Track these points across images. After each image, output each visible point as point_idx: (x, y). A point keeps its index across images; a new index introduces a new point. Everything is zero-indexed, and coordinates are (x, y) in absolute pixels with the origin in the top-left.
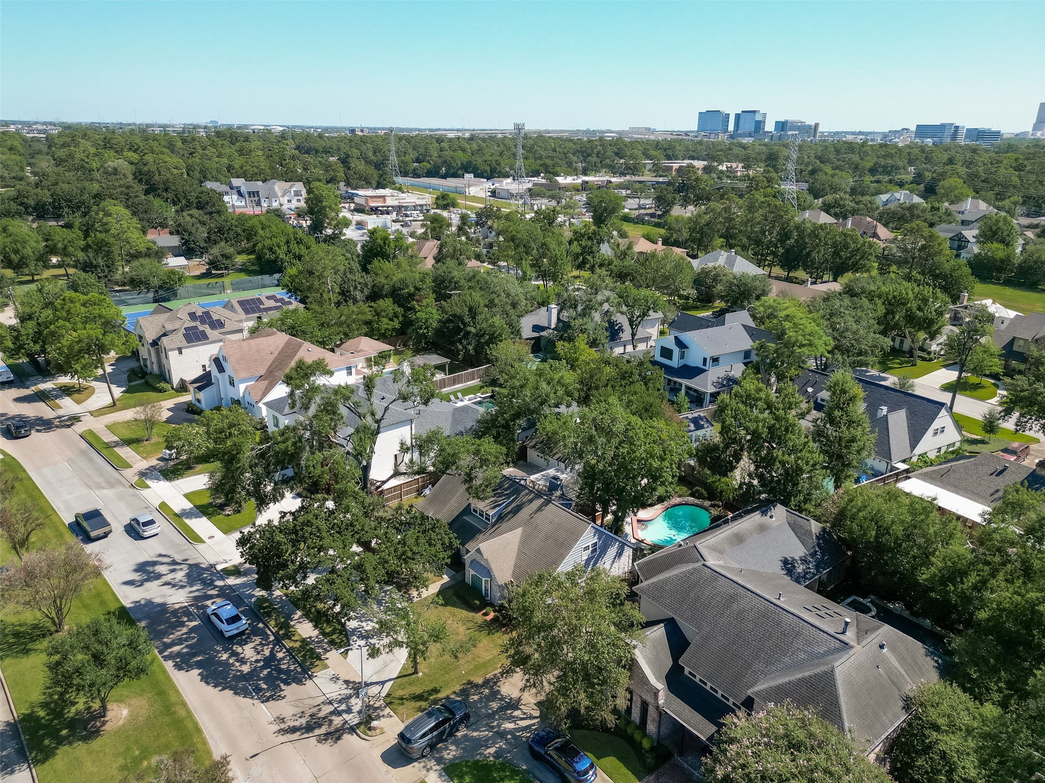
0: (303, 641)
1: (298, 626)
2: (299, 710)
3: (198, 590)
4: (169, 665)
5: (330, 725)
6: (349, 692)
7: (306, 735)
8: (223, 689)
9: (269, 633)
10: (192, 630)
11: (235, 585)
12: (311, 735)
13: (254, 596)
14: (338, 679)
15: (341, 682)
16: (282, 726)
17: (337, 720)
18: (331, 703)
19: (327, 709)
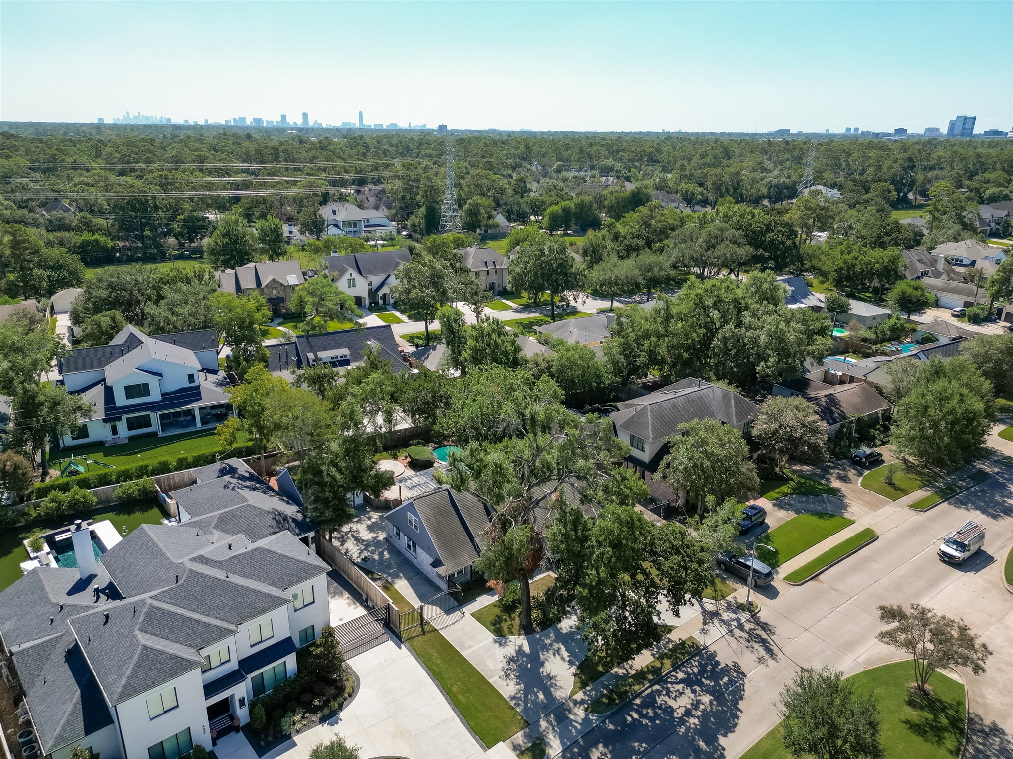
0: (660, 659)
1: (636, 668)
2: (745, 650)
5: (755, 630)
6: (715, 621)
7: (771, 643)
8: (740, 710)
9: (649, 691)
12: (769, 640)
14: (704, 630)
15: (706, 627)
16: (767, 657)
17: (748, 626)
18: (731, 632)
19: (737, 633)
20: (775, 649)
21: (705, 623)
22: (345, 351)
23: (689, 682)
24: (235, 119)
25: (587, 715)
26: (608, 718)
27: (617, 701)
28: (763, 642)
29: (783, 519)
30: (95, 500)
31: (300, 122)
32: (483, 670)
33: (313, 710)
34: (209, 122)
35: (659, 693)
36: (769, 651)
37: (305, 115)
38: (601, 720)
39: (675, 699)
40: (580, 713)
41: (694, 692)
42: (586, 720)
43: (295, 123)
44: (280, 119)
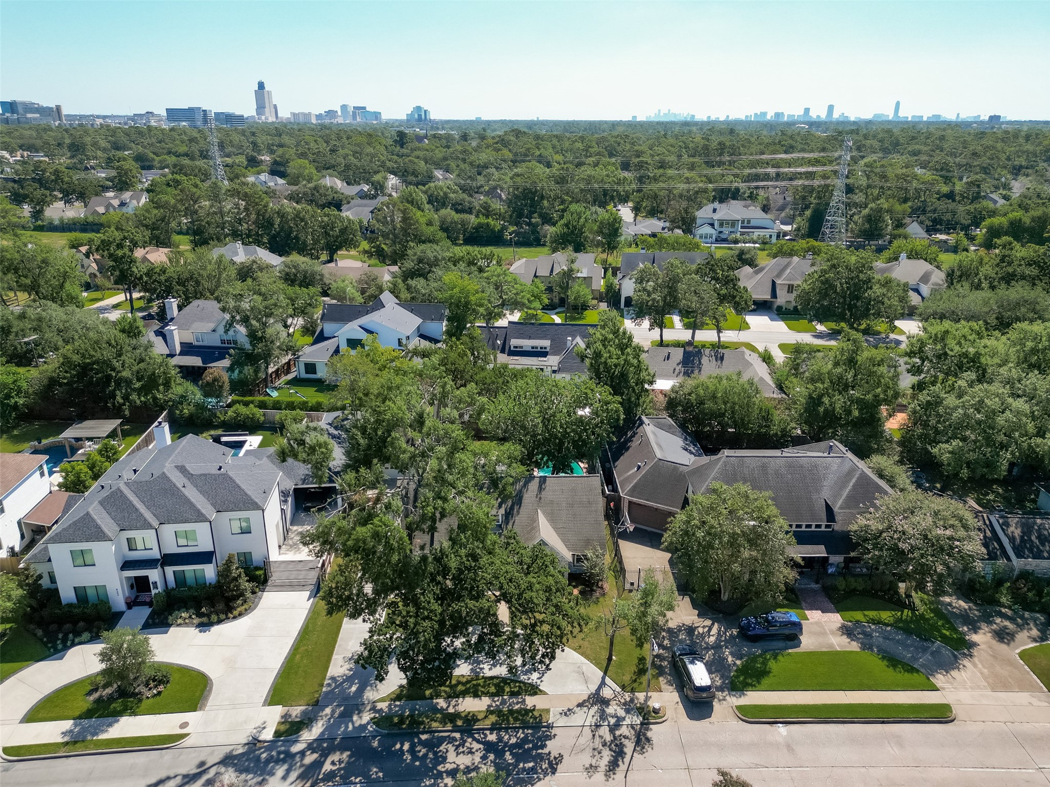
2: (589, 750)
3: (289, 772)
5: (627, 738)
6: (596, 708)
7: (628, 760)
9: (446, 734)
11: (324, 734)
12: (629, 756)
14: (571, 710)
15: (577, 710)
16: (603, 769)
17: (624, 730)
18: (598, 726)
19: (605, 731)
20: (623, 767)
21: (580, 705)
22: (546, 343)
23: (489, 747)
24: (756, 114)
25: (368, 723)
26: (383, 736)
27: (404, 726)
28: (619, 753)
29: (832, 645)
30: (262, 418)
31: (823, 116)
32: (339, 646)
33: (200, 615)
34: (730, 118)
35: (452, 740)
36: (613, 765)
37: (831, 108)
38: (375, 733)
39: (458, 754)
40: (366, 717)
41: (484, 758)
42: (363, 727)
43: (818, 116)
44: (802, 113)
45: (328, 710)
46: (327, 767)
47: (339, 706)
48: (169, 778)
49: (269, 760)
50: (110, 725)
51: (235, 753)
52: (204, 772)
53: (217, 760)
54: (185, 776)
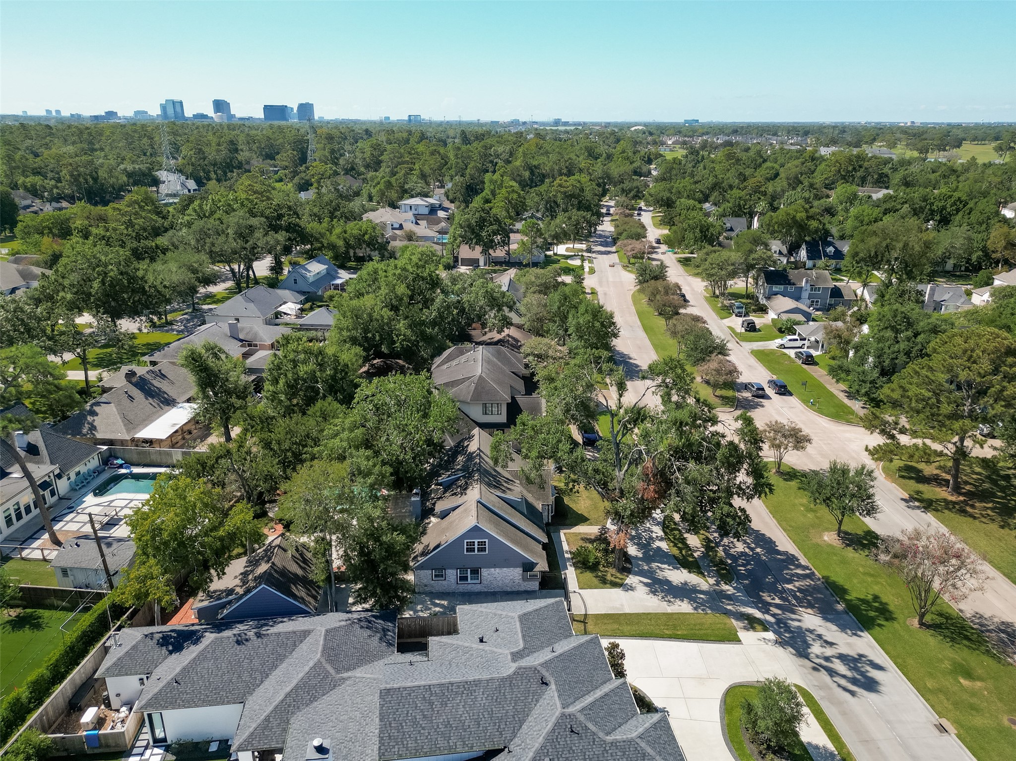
0: (696, 533)
1: (699, 545)
3: (793, 620)
4: (803, 561)
10: (790, 581)
11: (752, 607)
13: (735, 588)
25: (731, 586)
26: (738, 578)
38: (738, 582)
40: (726, 588)
45: (729, 607)
46: (777, 601)
47: (722, 602)
48: (839, 686)
49: (790, 632)
50: (817, 747)
51: (794, 652)
52: (821, 666)
53: (806, 661)
54: (831, 676)
